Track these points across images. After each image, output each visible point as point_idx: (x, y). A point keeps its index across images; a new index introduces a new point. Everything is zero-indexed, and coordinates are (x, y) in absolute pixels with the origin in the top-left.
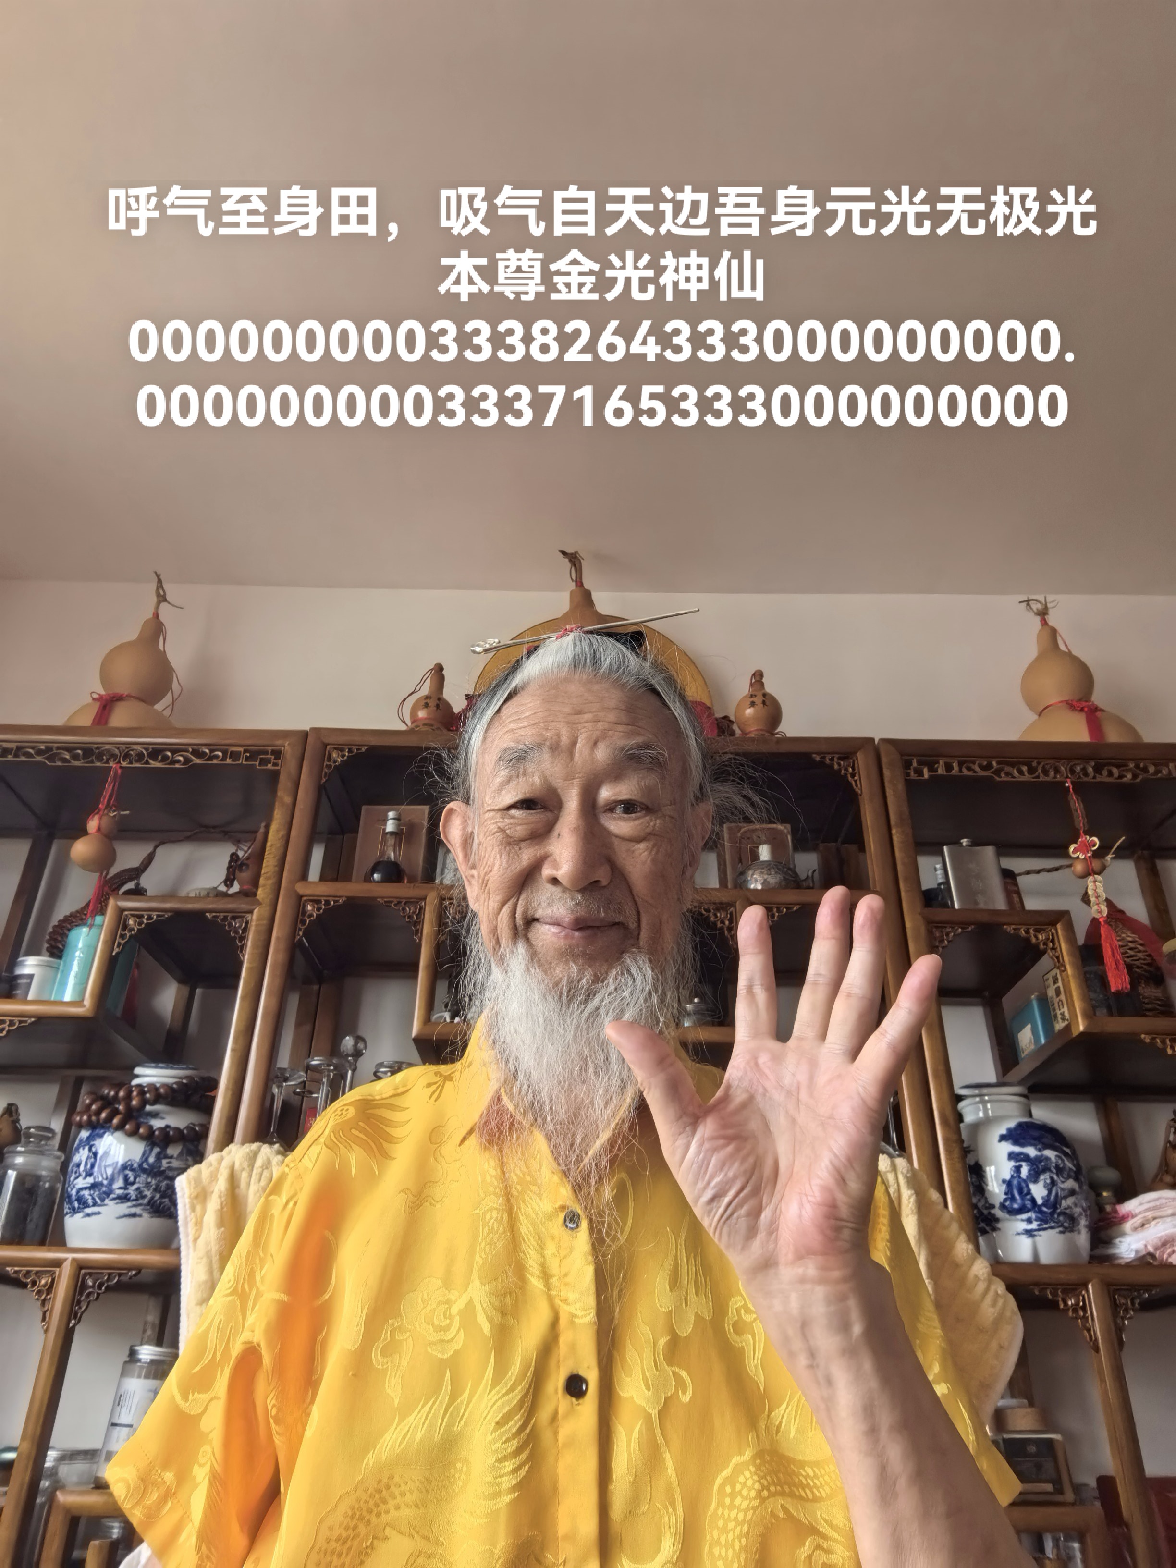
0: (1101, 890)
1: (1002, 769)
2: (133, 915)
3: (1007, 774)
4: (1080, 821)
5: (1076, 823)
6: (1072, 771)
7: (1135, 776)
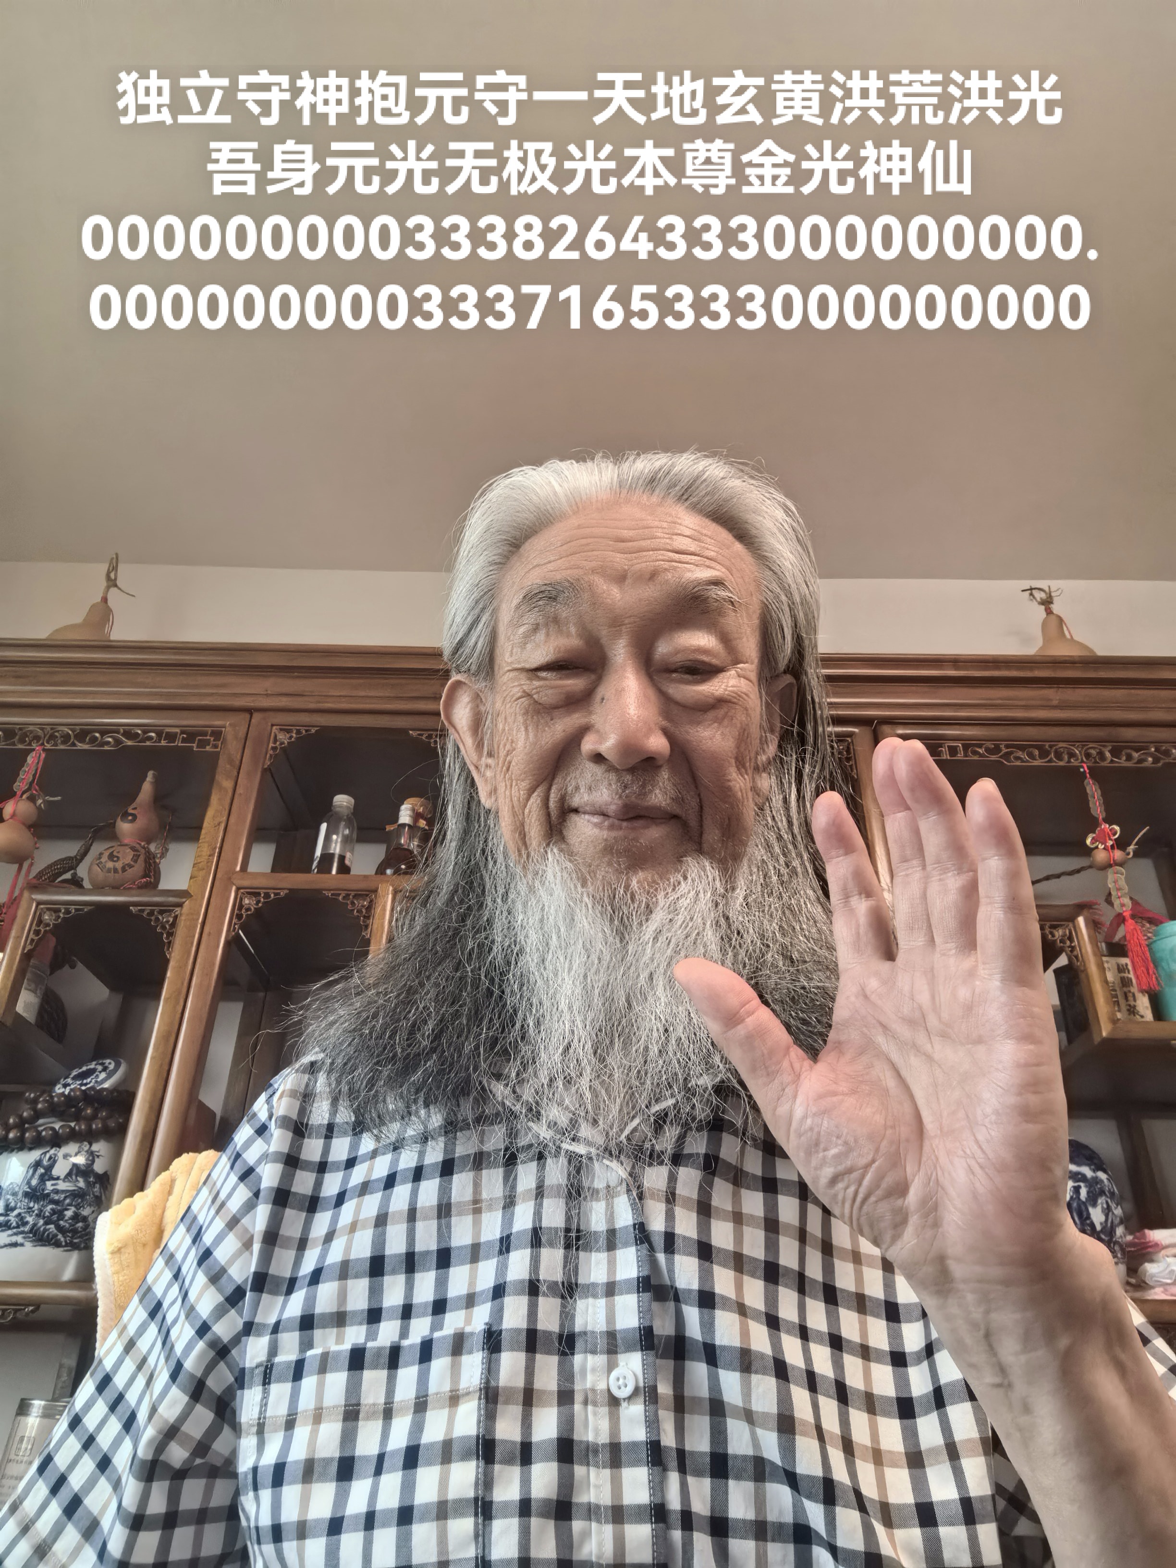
0: (1122, 883)
1: (1011, 753)
2: (48, 909)
3: (1018, 758)
4: (1097, 808)
5: (1092, 812)
6: (1088, 755)
7: (1156, 760)
